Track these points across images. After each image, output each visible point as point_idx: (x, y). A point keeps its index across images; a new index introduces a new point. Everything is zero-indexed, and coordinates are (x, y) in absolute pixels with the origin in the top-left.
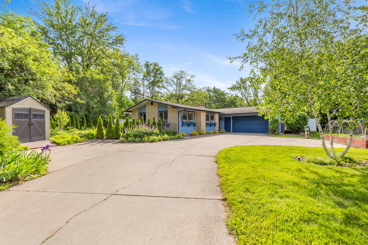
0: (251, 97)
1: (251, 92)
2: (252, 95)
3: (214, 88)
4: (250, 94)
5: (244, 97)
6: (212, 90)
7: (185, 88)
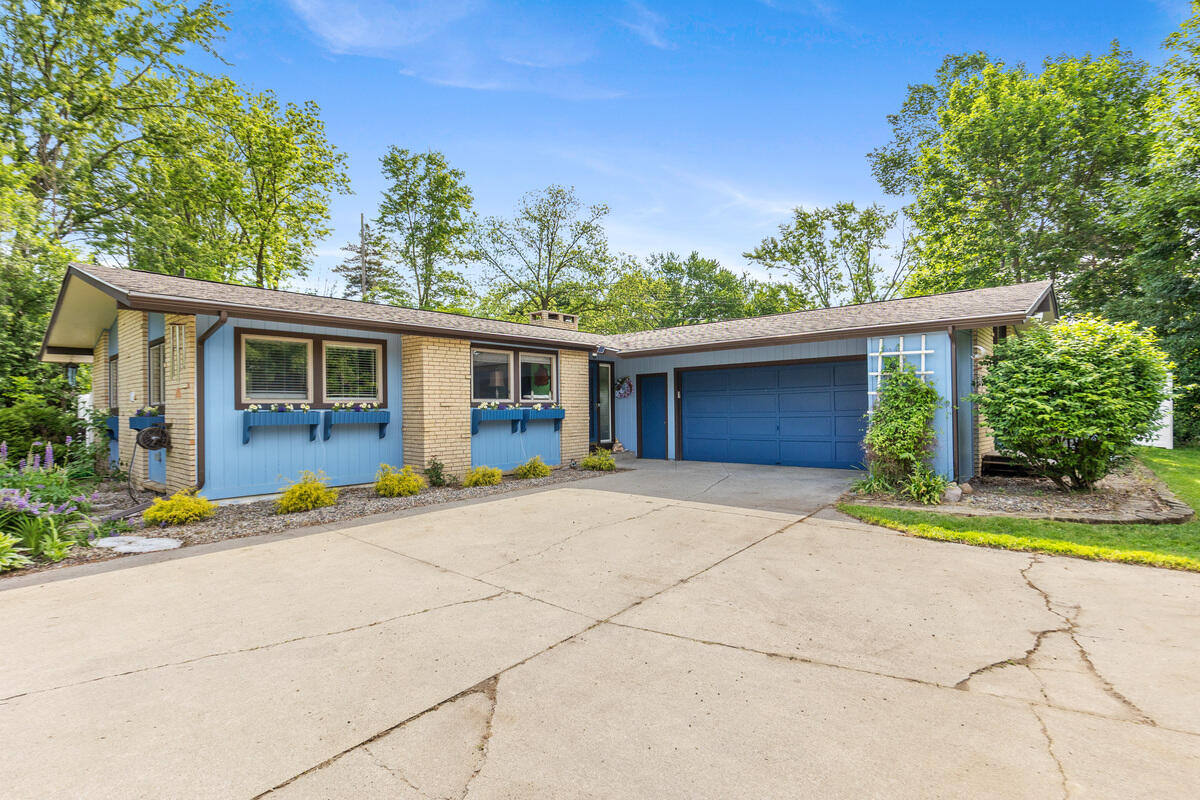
0: (841, 289)
1: (842, 269)
2: (846, 281)
3: (693, 257)
4: (839, 277)
5: (813, 289)
6: (683, 267)
7: (575, 258)
